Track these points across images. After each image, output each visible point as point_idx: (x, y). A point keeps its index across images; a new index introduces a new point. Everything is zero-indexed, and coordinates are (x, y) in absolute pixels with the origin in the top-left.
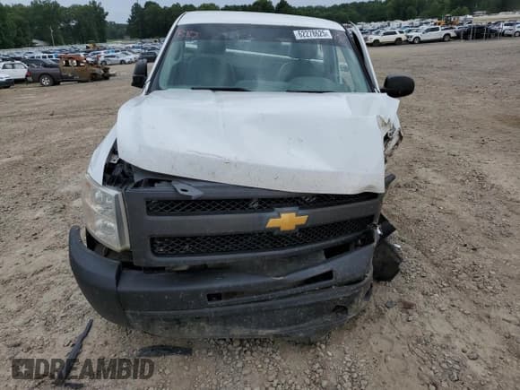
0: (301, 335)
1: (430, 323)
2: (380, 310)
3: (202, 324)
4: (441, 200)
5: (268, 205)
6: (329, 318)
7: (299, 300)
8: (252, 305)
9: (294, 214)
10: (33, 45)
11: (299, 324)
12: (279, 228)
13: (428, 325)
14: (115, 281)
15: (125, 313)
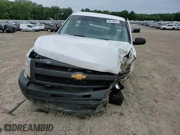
0: (78, 114)
1: (126, 121)
2: (112, 113)
3: (51, 104)
4: (155, 84)
5: (74, 70)
6: (89, 111)
7: (78, 102)
8: (64, 101)
9: (81, 75)
10: (50, 20)
11: (79, 110)
12: (76, 78)
13: (125, 121)
14: (26, 85)
15: (28, 96)
